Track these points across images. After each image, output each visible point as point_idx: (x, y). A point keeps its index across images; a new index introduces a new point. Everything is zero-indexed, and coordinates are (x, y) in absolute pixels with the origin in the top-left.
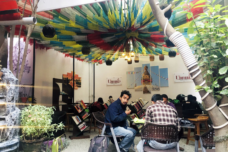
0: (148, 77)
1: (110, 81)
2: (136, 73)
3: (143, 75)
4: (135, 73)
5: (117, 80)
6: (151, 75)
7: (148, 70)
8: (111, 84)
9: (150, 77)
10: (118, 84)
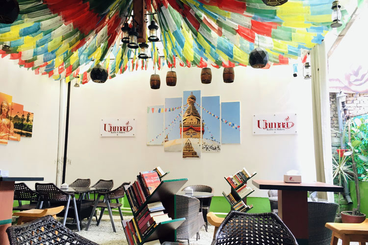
0: (195, 120)
1: (108, 128)
2: (168, 110)
3: (183, 115)
4: (166, 111)
5: (124, 125)
6: (201, 116)
7: (195, 105)
8: (110, 134)
9: (199, 120)
10: (126, 134)
